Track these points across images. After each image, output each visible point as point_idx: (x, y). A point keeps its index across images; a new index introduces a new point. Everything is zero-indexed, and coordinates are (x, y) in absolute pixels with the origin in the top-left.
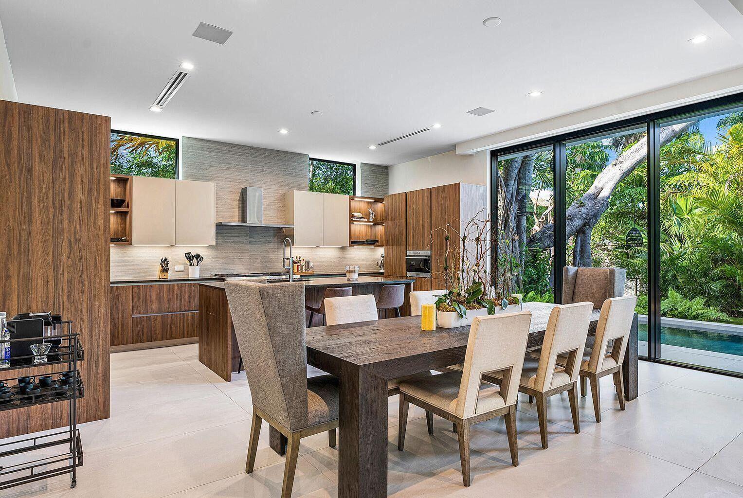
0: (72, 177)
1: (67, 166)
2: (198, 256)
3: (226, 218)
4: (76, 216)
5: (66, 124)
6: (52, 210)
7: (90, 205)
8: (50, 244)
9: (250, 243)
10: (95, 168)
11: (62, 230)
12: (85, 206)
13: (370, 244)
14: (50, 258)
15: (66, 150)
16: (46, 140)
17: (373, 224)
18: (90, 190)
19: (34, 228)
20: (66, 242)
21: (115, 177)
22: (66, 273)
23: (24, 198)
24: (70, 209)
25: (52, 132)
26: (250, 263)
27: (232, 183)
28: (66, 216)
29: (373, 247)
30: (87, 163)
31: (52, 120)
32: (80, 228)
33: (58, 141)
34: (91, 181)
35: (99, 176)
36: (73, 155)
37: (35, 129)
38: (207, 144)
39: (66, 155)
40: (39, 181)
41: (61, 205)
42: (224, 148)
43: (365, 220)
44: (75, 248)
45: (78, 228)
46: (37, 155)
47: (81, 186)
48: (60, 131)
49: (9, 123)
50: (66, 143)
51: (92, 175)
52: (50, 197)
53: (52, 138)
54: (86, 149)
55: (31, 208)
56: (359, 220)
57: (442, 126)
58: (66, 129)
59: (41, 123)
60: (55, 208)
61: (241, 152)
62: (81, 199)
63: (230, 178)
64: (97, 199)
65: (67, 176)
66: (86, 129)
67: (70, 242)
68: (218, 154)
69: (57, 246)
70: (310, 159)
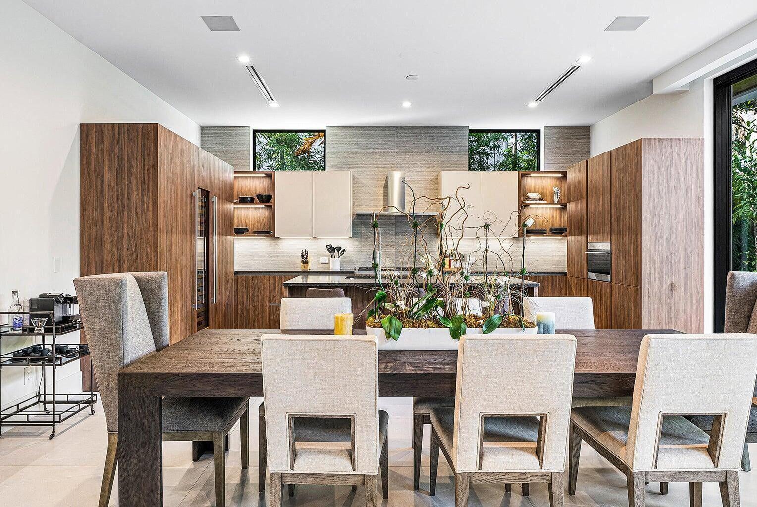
0: (130, 180)
1: (126, 171)
2: (339, 248)
3: (370, 207)
4: (133, 214)
5: (126, 135)
6: (116, 209)
7: (142, 203)
8: (115, 237)
9: (397, 234)
10: (146, 170)
11: (123, 226)
12: (139, 203)
13: (555, 233)
14: (115, 250)
15: (126, 157)
16: (112, 150)
17: (560, 206)
18: (143, 190)
19: (105, 225)
20: (126, 235)
21: (265, 174)
22: (126, 263)
23: (98, 200)
24: (128, 207)
25: (116, 144)
26: (397, 256)
27: (376, 169)
28: (126, 213)
29: (560, 237)
30: (140, 165)
31: (116, 132)
32: (136, 223)
33: (121, 151)
34: (143, 182)
35: (149, 178)
36: (130, 162)
37: (105, 143)
38: (350, 131)
39: (126, 162)
40: (108, 186)
41: (122, 204)
42: (368, 132)
43: (544, 202)
44: (132, 240)
45: (134, 224)
46: (107, 164)
47: (137, 187)
48: (122, 141)
49: (90, 140)
50: (126, 150)
51: (144, 177)
52: (116, 199)
53: (117, 149)
54: (140, 154)
55: (103, 209)
56: (534, 202)
57: (592, 58)
58: (126, 140)
59: (109, 137)
60: (118, 207)
61: (387, 133)
62: (136, 198)
63: (374, 164)
64: (148, 197)
65: (126, 180)
66: (140, 137)
67: (129, 235)
68: (362, 140)
69: (120, 240)
70: (471, 131)
